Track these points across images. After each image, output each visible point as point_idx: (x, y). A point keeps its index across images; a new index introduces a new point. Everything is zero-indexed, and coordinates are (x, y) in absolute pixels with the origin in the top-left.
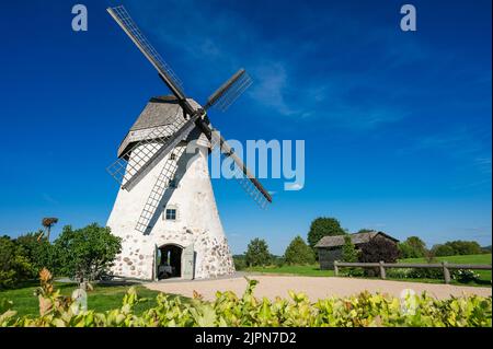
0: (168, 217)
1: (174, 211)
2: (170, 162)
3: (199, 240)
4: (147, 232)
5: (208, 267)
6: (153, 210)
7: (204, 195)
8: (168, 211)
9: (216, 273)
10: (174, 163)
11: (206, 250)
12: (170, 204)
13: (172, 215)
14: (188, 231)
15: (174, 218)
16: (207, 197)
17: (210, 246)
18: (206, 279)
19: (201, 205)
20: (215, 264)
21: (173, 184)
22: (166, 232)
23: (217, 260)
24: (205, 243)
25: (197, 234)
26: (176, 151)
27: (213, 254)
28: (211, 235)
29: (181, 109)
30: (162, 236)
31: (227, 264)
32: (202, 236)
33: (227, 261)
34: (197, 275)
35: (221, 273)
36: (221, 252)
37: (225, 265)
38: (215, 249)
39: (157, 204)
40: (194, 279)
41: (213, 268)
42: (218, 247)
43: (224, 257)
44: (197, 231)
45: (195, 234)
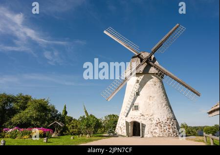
0: (135, 109)
1: (137, 106)
2: (136, 84)
3: (148, 119)
4: (126, 116)
5: (152, 132)
6: (129, 106)
7: (154, 97)
8: (135, 107)
9: (157, 135)
10: (138, 84)
11: (152, 124)
12: (136, 103)
13: (137, 108)
14: (142, 115)
15: (138, 109)
16: (155, 98)
17: (154, 122)
18: (150, 138)
19: (151, 102)
20: (156, 131)
21: (138, 94)
22: (134, 116)
23: (158, 129)
25: (147, 116)
26: (139, 79)
27: (156, 126)
28: (156, 117)
29: (139, 59)
30: (132, 118)
31: (167, 131)
32: (150, 117)
33: (168, 130)
34: (145, 136)
35: (161, 135)
36: (162, 125)
37: (165, 132)
38: (157, 124)
39: (130, 103)
40: (143, 137)
41: (155, 133)
42: (160, 122)
43: (165, 128)
44: (147, 115)
45: (146, 116)
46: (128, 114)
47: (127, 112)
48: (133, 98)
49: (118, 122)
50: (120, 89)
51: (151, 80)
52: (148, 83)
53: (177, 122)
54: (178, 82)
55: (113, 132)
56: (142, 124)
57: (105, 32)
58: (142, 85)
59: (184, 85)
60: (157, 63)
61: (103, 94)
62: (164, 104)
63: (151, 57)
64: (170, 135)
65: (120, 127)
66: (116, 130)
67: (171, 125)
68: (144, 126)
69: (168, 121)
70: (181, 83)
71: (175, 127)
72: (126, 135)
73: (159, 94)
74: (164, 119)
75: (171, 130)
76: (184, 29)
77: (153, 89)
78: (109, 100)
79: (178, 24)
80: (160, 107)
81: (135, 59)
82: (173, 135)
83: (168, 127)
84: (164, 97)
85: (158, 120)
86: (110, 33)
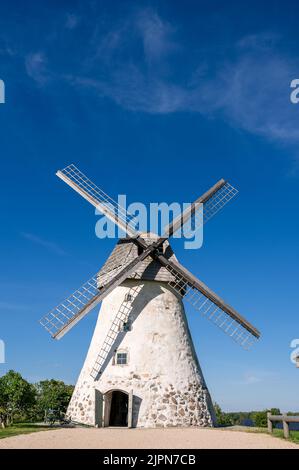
0: (119, 362)
1: (125, 355)
2: (125, 304)
3: (147, 386)
4: (97, 379)
5: (154, 416)
6: (105, 355)
7: (163, 335)
8: (119, 356)
9: (165, 423)
10: (129, 304)
11: (155, 397)
12: (121, 348)
13: (123, 359)
14: (135, 376)
15: (125, 362)
16: (166, 338)
17: (161, 392)
18: (150, 428)
19: (156, 347)
20: (164, 413)
21: (127, 327)
22: (117, 378)
23: (169, 409)
24: (156, 390)
25: (146, 379)
26: (132, 292)
27: (164, 401)
28: (165, 381)
29: (135, 247)
30: (110, 382)
31: (187, 414)
32: (152, 381)
33: (189, 410)
34: (139, 424)
35: (174, 424)
36: (178, 400)
37: (183, 415)
38: (168, 396)
39: (108, 349)
40: (133, 427)
41: (162, 417)
42: (173, 394)
43: (183, 406)
44: (147, 375)
45: (143, 379)
46: (100, 373)
47: (98, 368)
48: (115, 336)
49: (75, 393)
50: (87, 311)
51: (159, 297)
52: (153, 302)
53: (208, 394)
54: (218, 304)
55: (61, 418)
56: (134, 397)
57: (59, 174)
58: (138, 305)
59: (228, 312)
60: (173, 259)
61: (44, 321)
62: (183, 353)
63: (161, 245)
64: (194, 422)
65: (81, 404)
66: (68, 411)
67: (196, 399)
68: (137, 401)
69: (191, 392)
70: (223, 308)
71: (205, 404)
72: (93, 423)
73: (175, 328)
74: (183, 386)
75: (196, 412)
76: (234, 191)
77: (161, 317)
78: (58, 338)
79: (222, 181)
80: (175, 358)
81: (126, 245)
82: (198, 424)
83: (189, 404)
84: (185, 337)
85: (169, 388)
86: (72, 179)
